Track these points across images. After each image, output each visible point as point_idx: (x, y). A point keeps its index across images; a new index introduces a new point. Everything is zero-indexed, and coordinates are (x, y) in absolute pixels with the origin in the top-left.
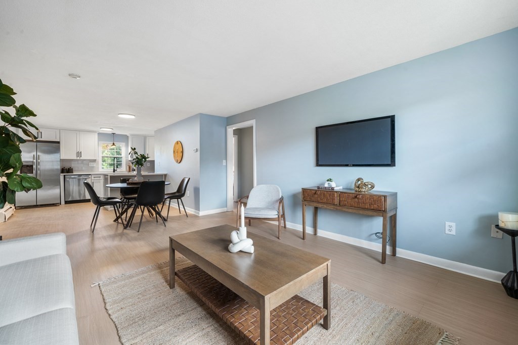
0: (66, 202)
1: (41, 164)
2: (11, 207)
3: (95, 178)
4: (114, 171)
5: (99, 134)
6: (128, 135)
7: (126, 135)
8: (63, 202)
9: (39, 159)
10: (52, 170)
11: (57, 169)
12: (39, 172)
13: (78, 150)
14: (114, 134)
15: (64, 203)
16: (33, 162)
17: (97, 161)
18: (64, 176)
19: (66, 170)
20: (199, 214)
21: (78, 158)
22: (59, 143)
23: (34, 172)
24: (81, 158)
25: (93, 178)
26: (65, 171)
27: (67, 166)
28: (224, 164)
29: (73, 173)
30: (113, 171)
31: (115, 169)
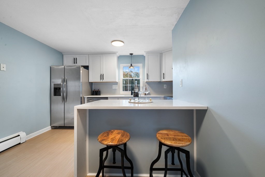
5: (119, 57)
6: (145, 54)
9: (65, 82)
12: (65, 94)
13: (101, 73)
14: (131, 54)
16: (61, 84)
17: (118, 83)
18: (87, 98)
19: (96, 93)
21: (102, 81)
22: (88, 66)
23: (61, 94)
24: (104, 81)
29: (101, 95)
30: (131, 93)
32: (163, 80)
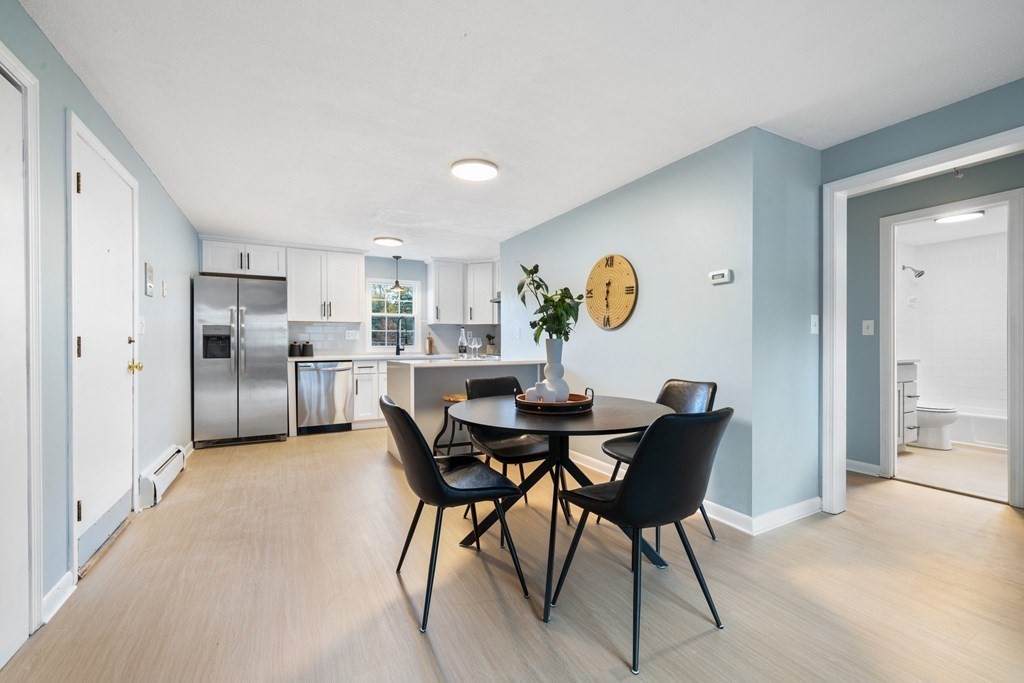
0: (301, 431)
1: (246, 333)
2: (179, 451)
3: (363, 371)
4: (398, 353)
5: (369, 260)
6: (428, 260)
7: (422, 262)
8: (293, 431)
9: (242, 322)
10: (271, 349)
11: (282, 347)
12: (242, 353)
13: (324, 300)
14: (397, 258)
15: (295, 434)
16: (230, 327)
17: (362, 325)
18: (296, 363)
19: (300, 350)
20: (749, 525)
21: (325, 319)
22: (284, 279)
23: (233, 353)
24: (331, 319)
25: (356, 370)
26: (297, 351)
27: (302, 338)
28: (815, 330)
29: (312, 355)
30: (395, 351)
31: (401, 347)
32: (469, 322)
